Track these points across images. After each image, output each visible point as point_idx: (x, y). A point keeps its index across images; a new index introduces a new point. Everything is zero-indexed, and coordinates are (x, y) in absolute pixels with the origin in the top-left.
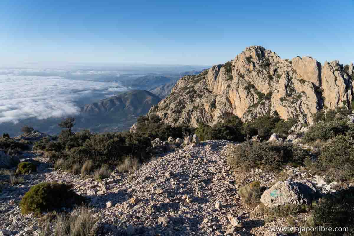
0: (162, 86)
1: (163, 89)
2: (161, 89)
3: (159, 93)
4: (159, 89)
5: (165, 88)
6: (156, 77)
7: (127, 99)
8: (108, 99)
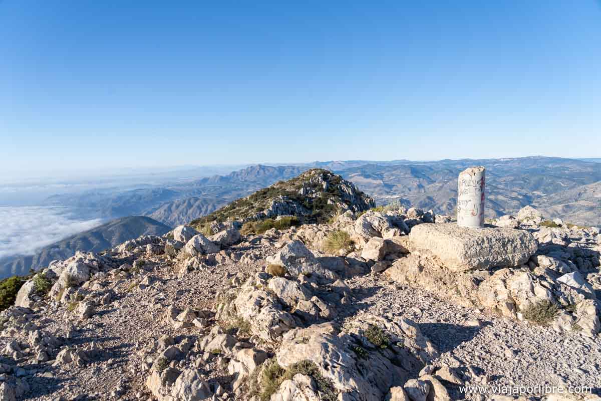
0: (167, 206)
1: (169, 210)
2: (165, 211)
3: (163, 218)
4: (163, 212)
5: (173, 208)
6: (154, 192)
7: (112, 232)
8: (78, 237)
